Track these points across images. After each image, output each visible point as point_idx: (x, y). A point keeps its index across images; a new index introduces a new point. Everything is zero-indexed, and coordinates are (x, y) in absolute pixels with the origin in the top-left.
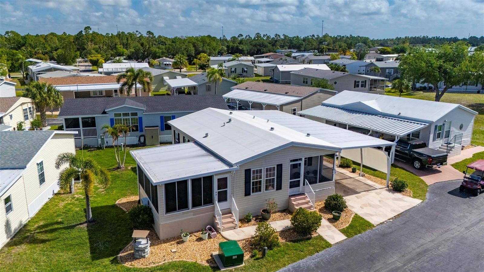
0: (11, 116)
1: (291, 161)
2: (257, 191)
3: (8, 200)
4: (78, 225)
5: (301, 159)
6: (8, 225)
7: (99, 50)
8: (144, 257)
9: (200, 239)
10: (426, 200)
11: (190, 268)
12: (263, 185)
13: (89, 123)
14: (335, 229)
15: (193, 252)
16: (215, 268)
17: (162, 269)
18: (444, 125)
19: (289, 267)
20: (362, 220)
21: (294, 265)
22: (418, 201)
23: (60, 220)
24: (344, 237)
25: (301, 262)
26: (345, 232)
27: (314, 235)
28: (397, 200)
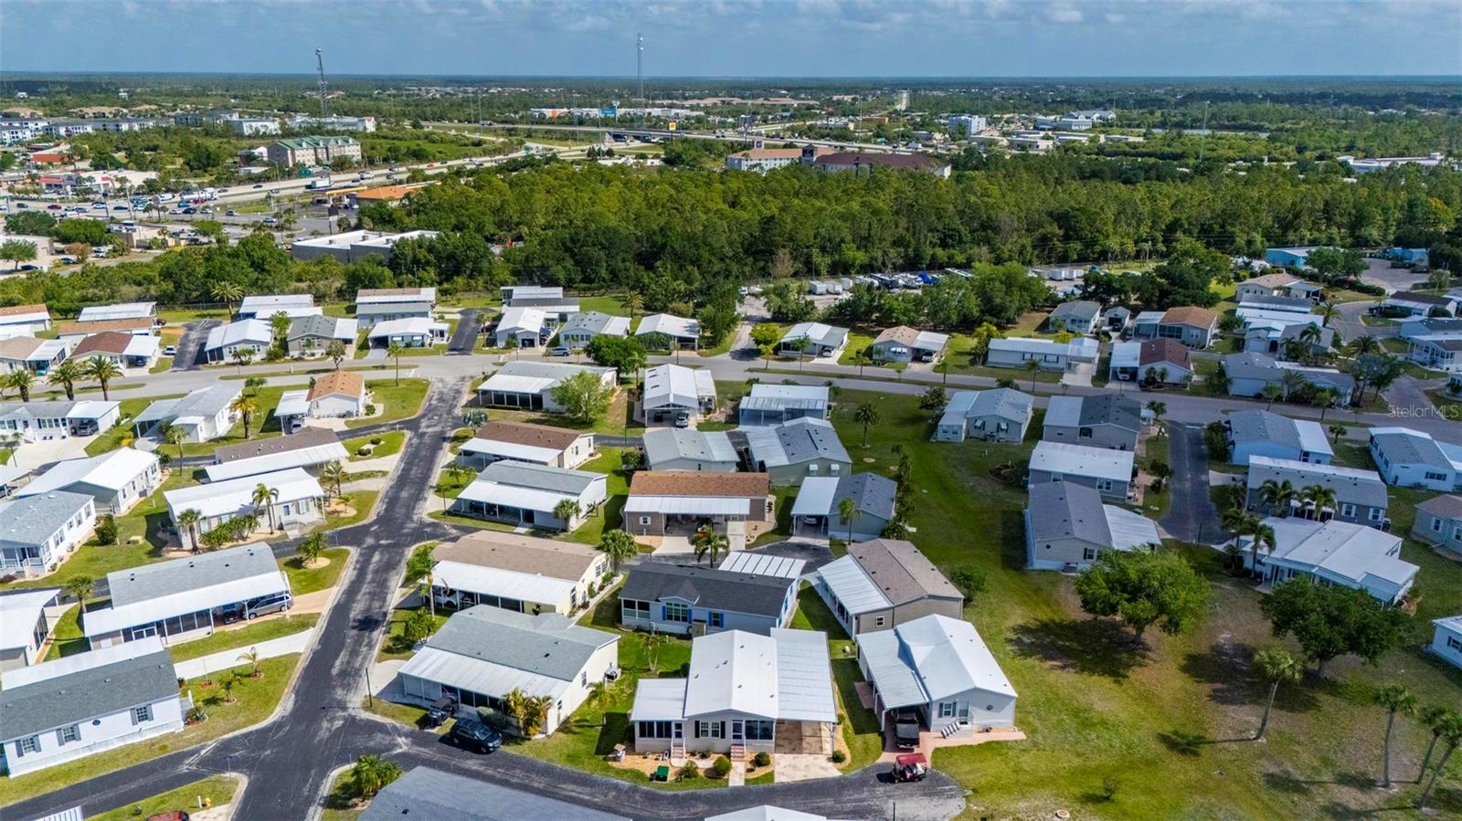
0: (583, 581)
1: (733, 720)
2: (704, 736)
3: (560, 703)
4: (597, 726)
5: (742, 721)
6: (559, 717)
8: (621, 761)
9: (657, 759)
10: (848, 775)
11: (638, 775)
12: (710, 733)
13: (644, 606)
14: (743, 777)
15: (648, 766)
16: (651, 779)
17: (626, 771)
18: (955, 704)
19: (690, 791)
20: (770, 776)
21: (694, 791)
22: (837, 774)
23: (588, 718)
24: (742, 784)
25: (699, 791)
26: (747, 781)
27: (726, 777)
28: (822, 768)
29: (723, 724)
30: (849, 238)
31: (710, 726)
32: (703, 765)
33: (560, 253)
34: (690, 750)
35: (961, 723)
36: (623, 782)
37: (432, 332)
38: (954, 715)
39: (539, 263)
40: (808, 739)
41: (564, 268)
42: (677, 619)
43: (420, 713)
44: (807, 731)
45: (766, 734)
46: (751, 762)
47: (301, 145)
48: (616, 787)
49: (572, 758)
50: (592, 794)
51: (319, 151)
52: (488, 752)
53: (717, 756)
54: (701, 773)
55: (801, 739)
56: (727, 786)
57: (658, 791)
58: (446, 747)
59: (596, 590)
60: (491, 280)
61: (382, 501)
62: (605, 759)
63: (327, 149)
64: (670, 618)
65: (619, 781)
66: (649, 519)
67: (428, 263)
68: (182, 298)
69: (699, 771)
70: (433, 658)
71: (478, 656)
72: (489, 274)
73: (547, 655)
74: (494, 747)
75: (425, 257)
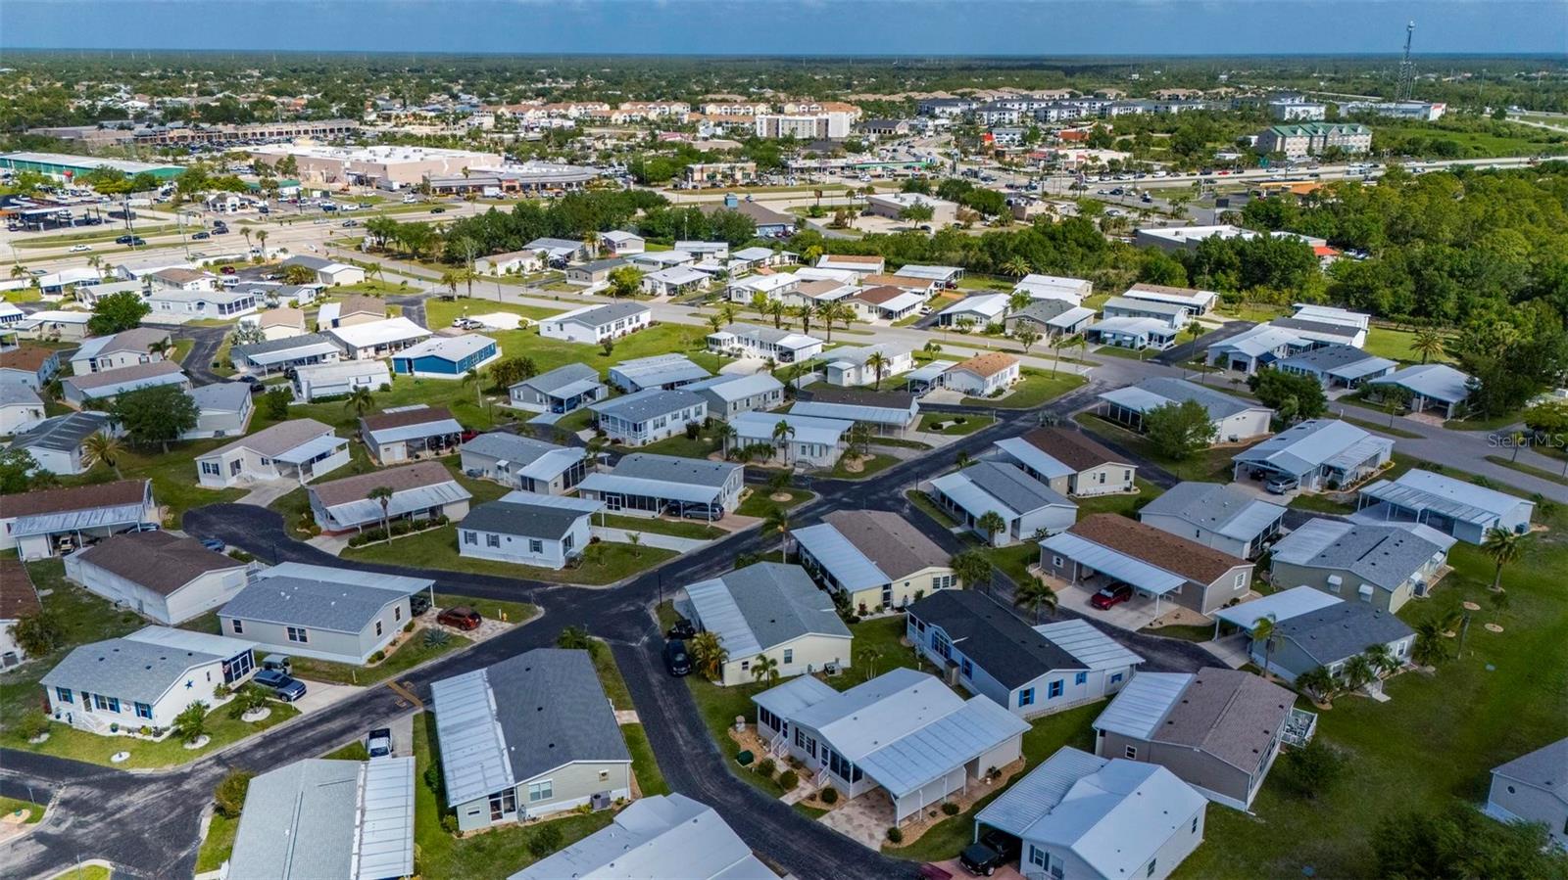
1: (820, 743)
5: (829, 750)
9: (762, 746)
10: (882, 855)
11: (734, 747)
12: (805, 746)
13: (921, 627)
14: (799, 799)
15: (747, 744)
16: (736, 757)
17: (730, 742)
19: (748, 783)
20: (820, 813)
21: (750, 785)
22: (877, 848)
24: (792, 804)
25: (754, 787)
26: (798, 805)
27: (785, 790)
28: (871, 835)
29: (814, 742)
31: (806, 737)
34: (791, 754)
36: (717, 748)
37: (1150, 335)
42: (941, 651)
45: (844, 774)
46: (818, 792)
47: (1295, 132)
48: (709, 747)
49: (714, 710)
51: (1316, 139)
54: (776, 776)
56: (778, 797)
57: (729, 769)
61: (894, 468)
62: (731, 725)
63: (1326, 138)
64: (936, 648)
65: (716, 745)
66: (1062, 561)
69: (775, 773)
71: (740, 600)
73: (773, 622)
75: (1231, 259)
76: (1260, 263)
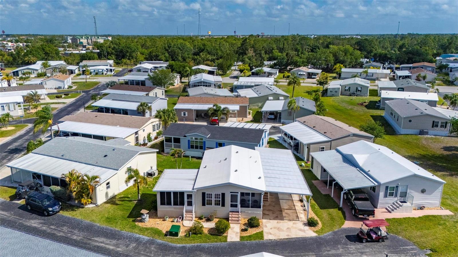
0: (144, 130)
1: (231, 192)
2: (209, 205)
3: (108, 184)
4: (134, 201)
5: (238, 193)
6: (107, 194)
7: (252, 58)
8: (144, 222)
9: (173, 221)
10: (322, 236)
11: (157, 232)
12: (213, 202)
13: (177, 141)
14: (239, 235)
15: (165, 226)
16: (166, 235)
17: (147, 229)
18: (397, 187)
19: (196, 244)
20: (260, 235)
21: (199, 244)
22: (314, 235)
23: (130, 196)
24: (238, 240)
25: (203, 244)
26: (242, 238)
27: (225, 235)
28: (301, 230)
29: (223, 195)
30: (276, 48)
31: (213, 196)
32: (207, 226)
33: (164, 51)
34: (199, 215)
35: (402, 202)
36: (144, 237)
37: (107, 69)
38: (396, 196)
39: (155, 54)
40: (286, 211)
41: (165, 56)
42: (197, 147)
43: (14, 191)
44: (284, 205)
45: (256, 205)
46: (245, 224)
47: (82, 38)
48: (137, 240)
49: (109, 220)
50: (117, 245)
51: (89, 40)
52: (49, 215)
53: (217, 220)
54: (206, 231)
55: (281, 211)
56: (226, 241)
57: (170, 244)
58: (21, 211)
59: (153, 138)
60: (136, 61)
61: (58, 111)
62: (134, 221)
63: (91, 39)
64: (192, 147)
65: (141, 236)
66: (186, 113)
67: (112, 53)
68: (15, 64)
69: (204, 229)
70: (33, 159)
71: (62, 157)
72: (136, 58)
73: (106, 156)
74: (53, 211)
75: (111, 51)
76: (121, 51)
